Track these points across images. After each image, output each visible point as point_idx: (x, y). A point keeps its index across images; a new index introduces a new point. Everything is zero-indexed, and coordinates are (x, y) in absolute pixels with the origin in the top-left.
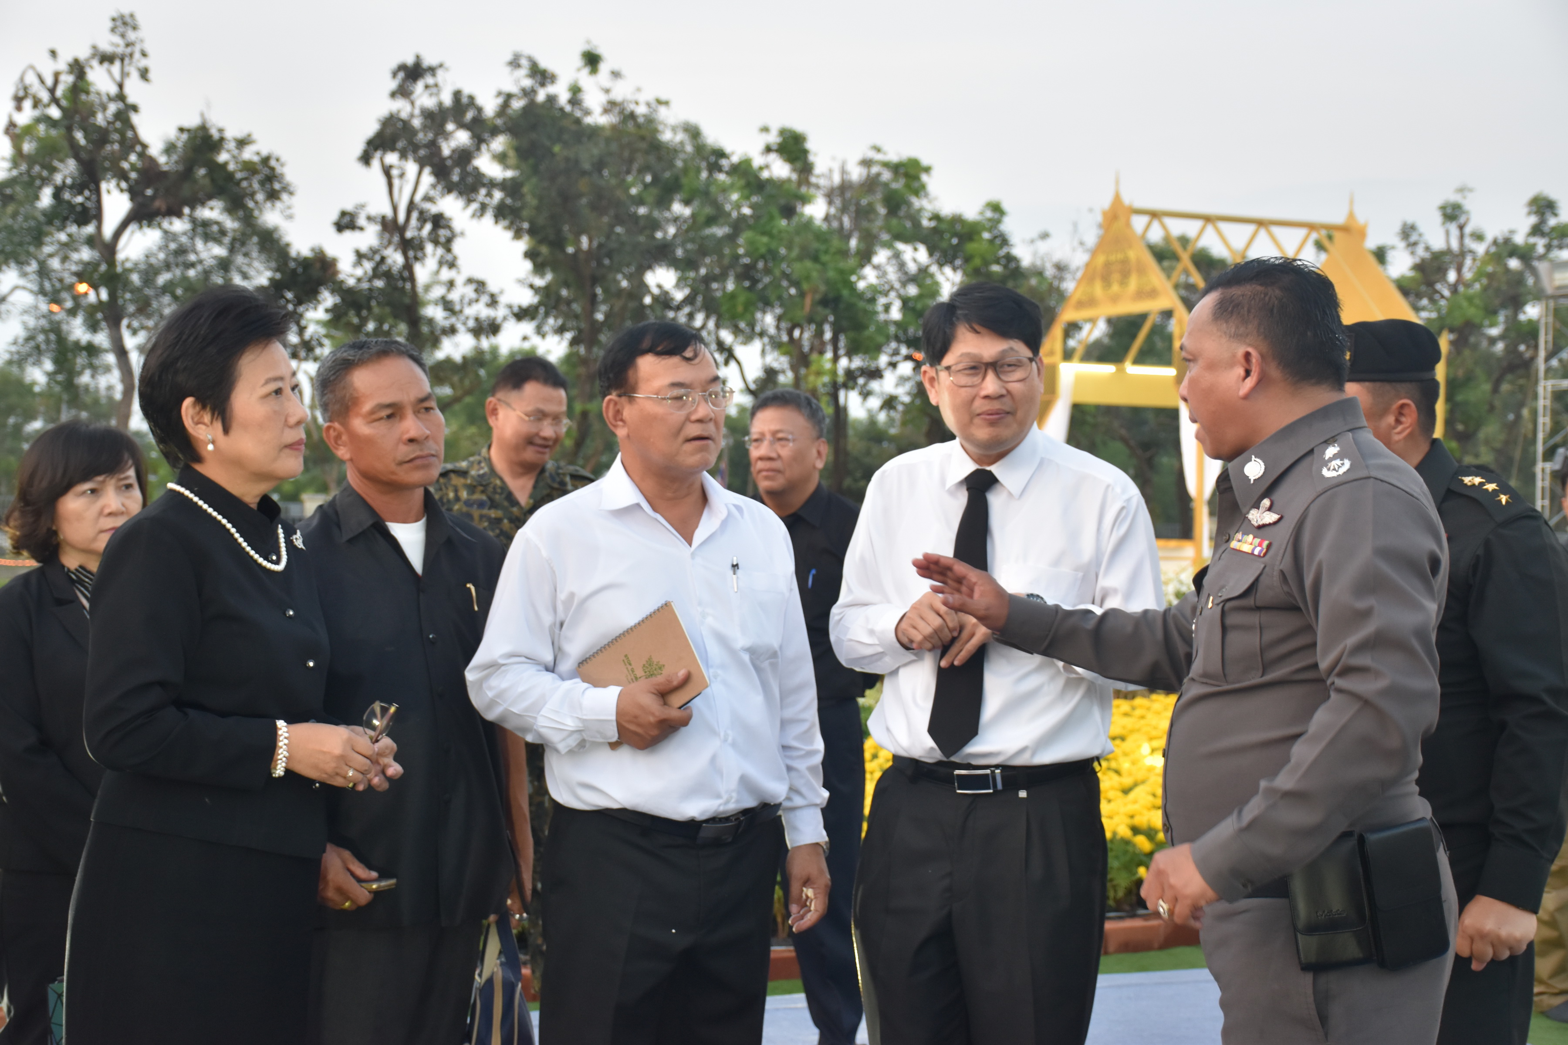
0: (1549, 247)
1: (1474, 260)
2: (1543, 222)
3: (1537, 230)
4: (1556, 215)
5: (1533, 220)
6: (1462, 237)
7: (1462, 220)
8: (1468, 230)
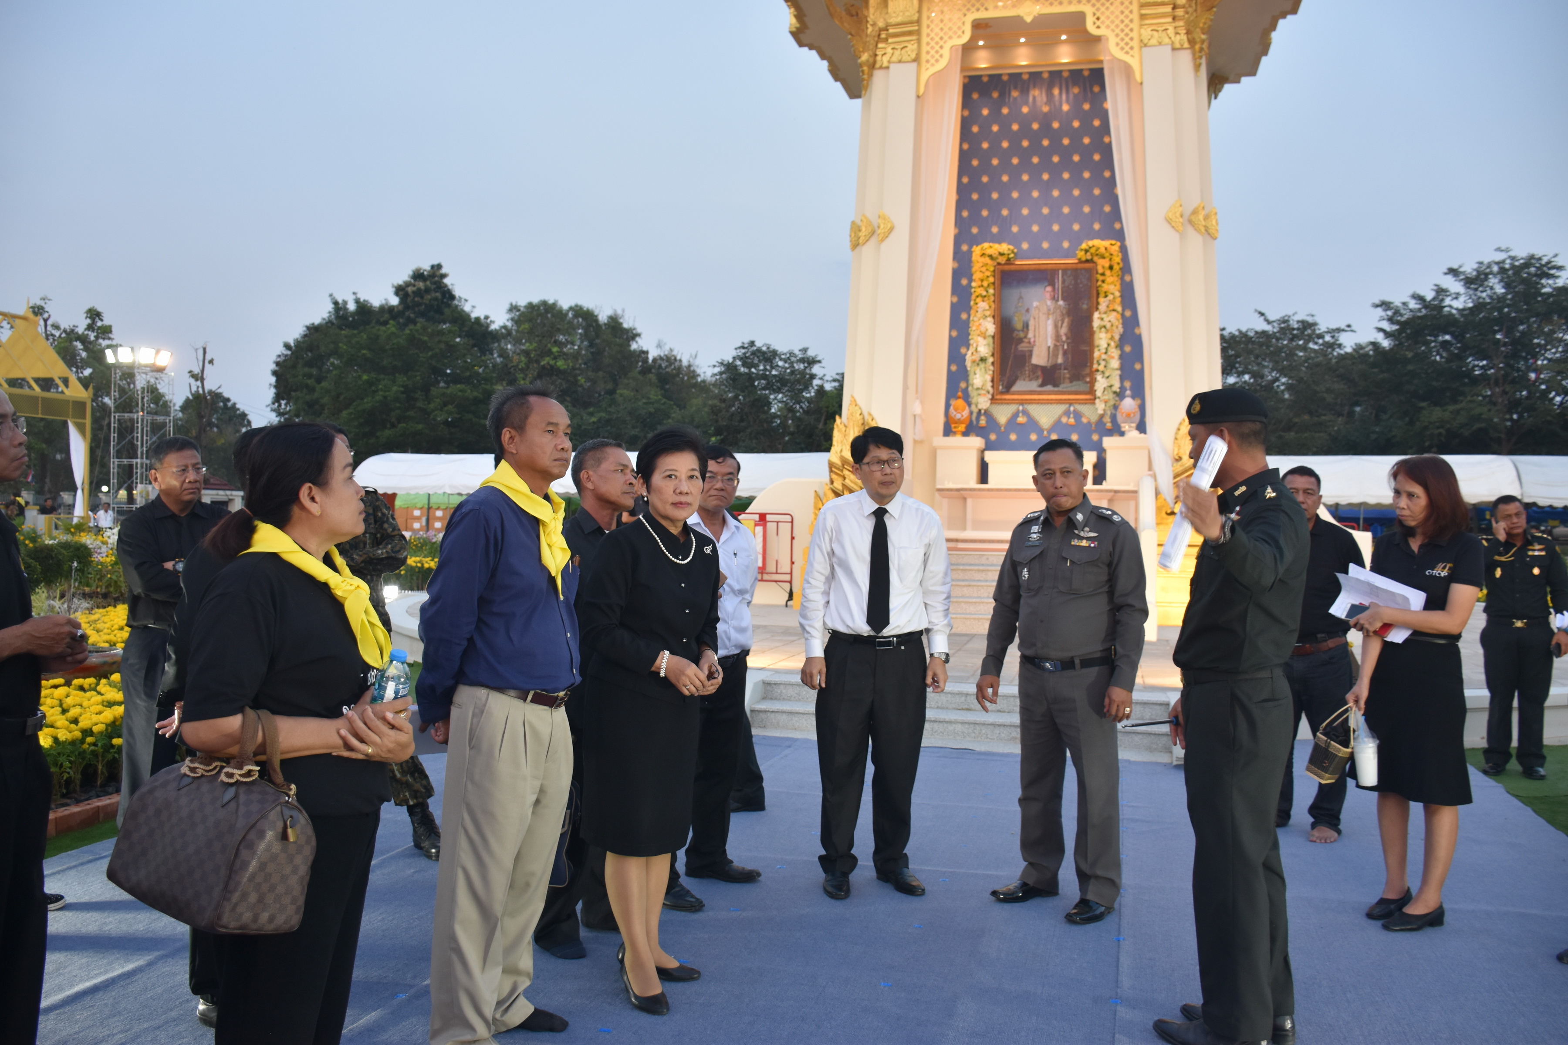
0: (97, 337)
1: (54, 340)
2: (94, 322)
3: (90, 327)
4: (102, 320)
5: (89, 321)
6: (46, 326)
7: (46, 316)
8: (49, 322)
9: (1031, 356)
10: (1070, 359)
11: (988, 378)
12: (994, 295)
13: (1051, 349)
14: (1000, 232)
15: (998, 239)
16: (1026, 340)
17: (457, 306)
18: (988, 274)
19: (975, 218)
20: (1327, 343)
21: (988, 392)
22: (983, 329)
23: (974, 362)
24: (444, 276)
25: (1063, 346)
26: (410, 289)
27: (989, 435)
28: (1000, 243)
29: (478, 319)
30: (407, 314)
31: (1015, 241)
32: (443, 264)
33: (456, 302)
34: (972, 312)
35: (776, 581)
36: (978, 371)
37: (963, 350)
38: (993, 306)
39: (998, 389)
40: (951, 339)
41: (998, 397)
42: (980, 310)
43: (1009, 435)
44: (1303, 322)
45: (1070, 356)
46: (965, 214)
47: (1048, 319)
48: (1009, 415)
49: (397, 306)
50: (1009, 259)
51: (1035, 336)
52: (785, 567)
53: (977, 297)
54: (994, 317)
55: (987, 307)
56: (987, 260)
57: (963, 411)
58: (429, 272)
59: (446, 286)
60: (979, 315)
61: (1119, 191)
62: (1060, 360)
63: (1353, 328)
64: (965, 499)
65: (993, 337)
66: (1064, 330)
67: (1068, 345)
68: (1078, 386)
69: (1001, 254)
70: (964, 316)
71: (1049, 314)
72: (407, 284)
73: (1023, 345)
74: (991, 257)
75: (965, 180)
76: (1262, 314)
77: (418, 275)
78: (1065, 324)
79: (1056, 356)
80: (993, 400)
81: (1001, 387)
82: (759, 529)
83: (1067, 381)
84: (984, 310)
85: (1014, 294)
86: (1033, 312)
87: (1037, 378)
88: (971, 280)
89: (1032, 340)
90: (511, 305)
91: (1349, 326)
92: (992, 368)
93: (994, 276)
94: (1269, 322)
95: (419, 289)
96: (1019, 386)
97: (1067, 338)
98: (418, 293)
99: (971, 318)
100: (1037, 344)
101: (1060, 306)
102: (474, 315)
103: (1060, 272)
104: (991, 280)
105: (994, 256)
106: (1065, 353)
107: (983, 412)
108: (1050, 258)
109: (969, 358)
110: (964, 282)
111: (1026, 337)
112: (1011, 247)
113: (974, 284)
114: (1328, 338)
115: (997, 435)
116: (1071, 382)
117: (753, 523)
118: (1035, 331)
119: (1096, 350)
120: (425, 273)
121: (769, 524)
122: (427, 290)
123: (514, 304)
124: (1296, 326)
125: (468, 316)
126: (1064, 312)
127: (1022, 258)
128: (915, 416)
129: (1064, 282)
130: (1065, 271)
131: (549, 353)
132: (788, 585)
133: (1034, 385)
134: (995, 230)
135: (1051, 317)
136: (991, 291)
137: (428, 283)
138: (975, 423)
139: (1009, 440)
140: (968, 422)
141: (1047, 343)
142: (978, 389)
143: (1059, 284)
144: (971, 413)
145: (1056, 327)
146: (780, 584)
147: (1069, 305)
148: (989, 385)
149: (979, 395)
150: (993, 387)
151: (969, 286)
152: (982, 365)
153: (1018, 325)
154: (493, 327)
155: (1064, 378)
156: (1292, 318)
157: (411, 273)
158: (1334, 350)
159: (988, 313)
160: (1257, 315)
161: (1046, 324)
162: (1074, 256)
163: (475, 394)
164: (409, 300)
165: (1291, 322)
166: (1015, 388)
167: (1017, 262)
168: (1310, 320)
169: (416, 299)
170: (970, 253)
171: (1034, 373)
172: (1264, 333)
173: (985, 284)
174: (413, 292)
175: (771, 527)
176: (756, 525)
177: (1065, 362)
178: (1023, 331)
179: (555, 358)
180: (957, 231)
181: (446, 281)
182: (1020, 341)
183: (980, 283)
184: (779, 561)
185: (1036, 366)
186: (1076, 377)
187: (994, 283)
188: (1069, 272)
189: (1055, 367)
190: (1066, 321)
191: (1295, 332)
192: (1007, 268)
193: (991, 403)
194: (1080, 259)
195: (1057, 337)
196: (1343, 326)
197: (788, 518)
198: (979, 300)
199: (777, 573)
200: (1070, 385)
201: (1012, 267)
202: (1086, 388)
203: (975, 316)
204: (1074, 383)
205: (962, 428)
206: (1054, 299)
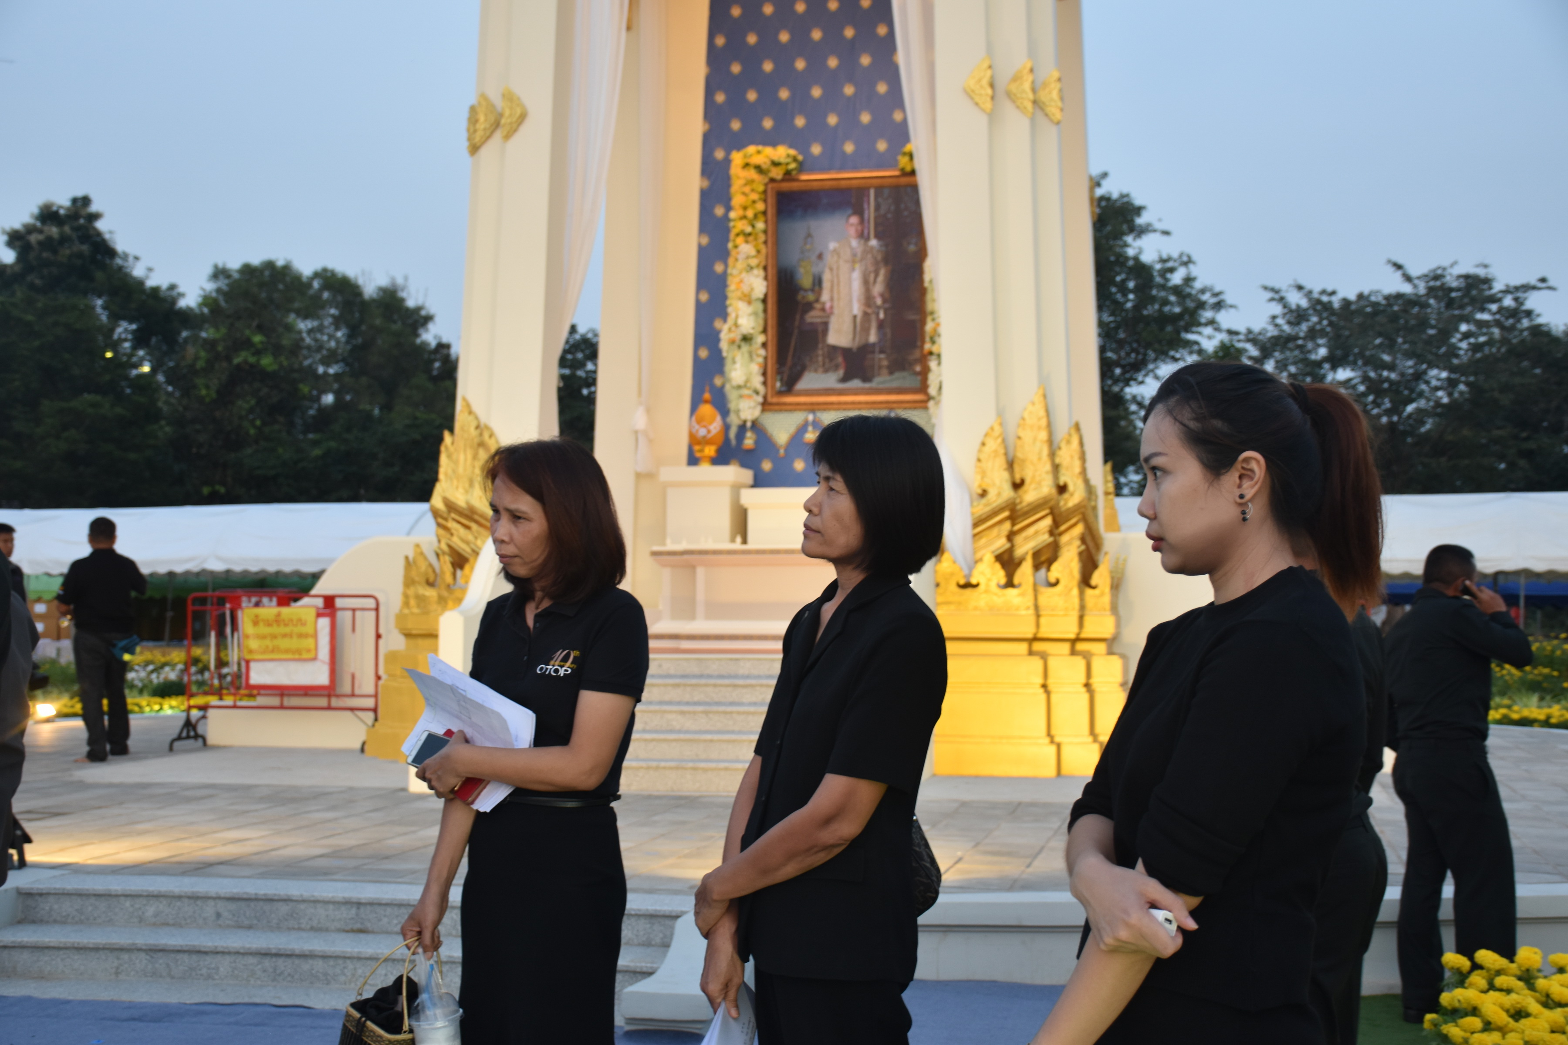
9: (825, 331)
10: (889, 335)
11: (755, 368)
12: (765, 232)
13: (858, 320)
14: (775, 128)
15: (771, 140)
16: (818, 306)
17: (120, 268)
18: (755, 196)
19: (736, 105)
20: (1507, 309)
21: (757, 392)
22: (745, 288)
23: (732, 342)
24: (96, 216)
25: (878, 314)
26: (34, 238)
27: (760, 462)
28: (774, 144)
29: (156, 290)
30: (30, 278)
31: (797, 140)
32: (93, 196)
33: (119, 261)
34: (731, 261)
35: (352, 709)
36: (738, 358)
37: (718, 324)
38: (764, 250)
39: (773, 386)
40: (699, 305)
41: (775, 400)
42: (741, 257)
43: (792, 462)
44: (1467, 277)
45: (888, 331)
46: (720, 98)
47: (853, 269)
48: (792, 429)
49: (11, 266)
50: (788, 173)
51: (832, 299)
52: (367, 685)
53: (738, 235)
54: (765, 268)
55: (753, 252)
56: (752, 174)
57: (711, 423)
58: (68, 209)
59: (99, 234)
60: (740, 265)
61: (900, 57)
62: (873, 338)
63: (1551, 283)
64: (693, 568)
65: (764, 301)
66: (878, 288)
67: (885, 313)
68: (901, 379)
69: (775, 164)
70: (719, 268)
71: (854, 262)
72: (30, 229)
73: (813, 313)
74: (759, 169)
75: (720, 41)
76: (1398, 267)
77: (48, 215)
78: (881, 278)
79: (866, 330)
80: (766, 405)
81: (778, 384)
82: (324, 623)
83: (885, 371)
84: (748, 257)
85: (798, 228)
86: (829, 259)
87: (836, 368)
88: (729, 208)
89: (828, 306)
90: (216, 267)
91: (1543, 280)
92: (762, 352)
93: (765, 201)
94: (1408, 278)
95: (50, 239)
96: (809, 381)
97: (885, 301)
98: (49, 244)
99: (729, 271)
100: (836, 311)
101: (872, 248)
102: (150, 283)
103: (872, 192)
104: (760, 206)
105: (764, 167)
106: (881, 325)
107: (749, 424)
108: (855, 168)
109: (725, 336)
110: (719, 211)
111: (817, 300)
112: (792, 152)
113: (732, 215)
114: (1508, 302)
115: (774, 462)
116: (891, 373)
117: (313, 612)
118: (832, 290)
119: (929, 319)
120: (62, 212)
121: (339, 614)
122: (64, 240)
123: (220, 265)
124: (1454, 284)
125: (140, 283)
126: (879, 257)
127: (812, 170)
128: (636, 432)
129: (877, 208)
130: (879, 190)
131: (247, 344)
132: (371, 715)
133: (831, 380)
134: (768, 124)
135: (857, 266)
136: (760, 225)
137: (67, 229)
138: (733, 442)
139: (792, 469)
140: (720, 440)
141: (851, 310)
142: (739, 387)
143: (870, 212)
144: (726, 427)
145: (866, 282)
146: (359, 713)
147: (887, 245)
148: (757, 381)
149: (741, 397)
150: (765, 383)
151: (726, 218)
152: (745, 348)
153: (806, 281)
154: (182, 303)
155: (880, 367)
156: (1449, 271)
157: (36, 211)
158: (1519, 321)
159: (754, 262)
160: (1390, 269)
161: (850, 280)
162: (894, 164)
163: (119, 410)
164: (32, 256)
165: (1448, 278)
166: (801, 385)
167: (804, 177)
168: (1481, 272)
169: (45, 255)
170: (727, 161)
171: (831, 360)
172: (1399, 296)
173: (750, 214)
174: (40, 243)
175: (344, 618)
176: (319, 615)
177: (880, 341)
178: (812, 290)
179: (258, 353)
180: (707, 127)
181: (100, 225)
182: (809, 306)
183: (741, 212)
184: (358, 675)
185: (835, 348)
186: (899, 365)
187: (765, 213)
188: (886, 192)
189: (865, 350)
190: (882, 272)
191: (1454, 295)
192: (786, 186)
193: (763, 410)
194: (902, 170)
195: (868, 300)
196: (1533, 281)
197: (371, 603)
198: (740, 240)
199: (353, 695)
200: (888, 378)
201: (794, 186)
202: (915, 382)
203: (734, 267)
204: (897, 375)
205: (710, 451)
206: (863, 236)
